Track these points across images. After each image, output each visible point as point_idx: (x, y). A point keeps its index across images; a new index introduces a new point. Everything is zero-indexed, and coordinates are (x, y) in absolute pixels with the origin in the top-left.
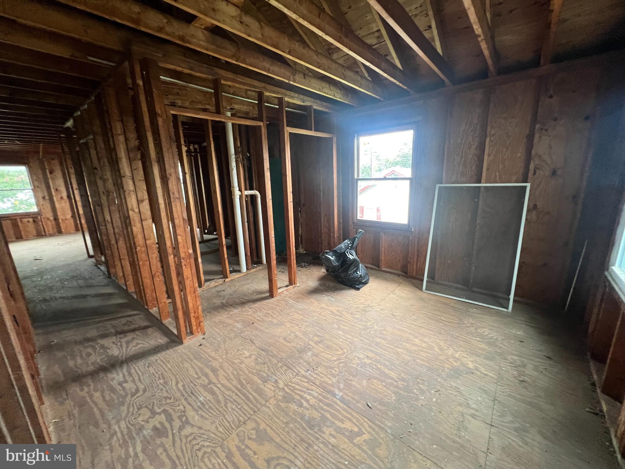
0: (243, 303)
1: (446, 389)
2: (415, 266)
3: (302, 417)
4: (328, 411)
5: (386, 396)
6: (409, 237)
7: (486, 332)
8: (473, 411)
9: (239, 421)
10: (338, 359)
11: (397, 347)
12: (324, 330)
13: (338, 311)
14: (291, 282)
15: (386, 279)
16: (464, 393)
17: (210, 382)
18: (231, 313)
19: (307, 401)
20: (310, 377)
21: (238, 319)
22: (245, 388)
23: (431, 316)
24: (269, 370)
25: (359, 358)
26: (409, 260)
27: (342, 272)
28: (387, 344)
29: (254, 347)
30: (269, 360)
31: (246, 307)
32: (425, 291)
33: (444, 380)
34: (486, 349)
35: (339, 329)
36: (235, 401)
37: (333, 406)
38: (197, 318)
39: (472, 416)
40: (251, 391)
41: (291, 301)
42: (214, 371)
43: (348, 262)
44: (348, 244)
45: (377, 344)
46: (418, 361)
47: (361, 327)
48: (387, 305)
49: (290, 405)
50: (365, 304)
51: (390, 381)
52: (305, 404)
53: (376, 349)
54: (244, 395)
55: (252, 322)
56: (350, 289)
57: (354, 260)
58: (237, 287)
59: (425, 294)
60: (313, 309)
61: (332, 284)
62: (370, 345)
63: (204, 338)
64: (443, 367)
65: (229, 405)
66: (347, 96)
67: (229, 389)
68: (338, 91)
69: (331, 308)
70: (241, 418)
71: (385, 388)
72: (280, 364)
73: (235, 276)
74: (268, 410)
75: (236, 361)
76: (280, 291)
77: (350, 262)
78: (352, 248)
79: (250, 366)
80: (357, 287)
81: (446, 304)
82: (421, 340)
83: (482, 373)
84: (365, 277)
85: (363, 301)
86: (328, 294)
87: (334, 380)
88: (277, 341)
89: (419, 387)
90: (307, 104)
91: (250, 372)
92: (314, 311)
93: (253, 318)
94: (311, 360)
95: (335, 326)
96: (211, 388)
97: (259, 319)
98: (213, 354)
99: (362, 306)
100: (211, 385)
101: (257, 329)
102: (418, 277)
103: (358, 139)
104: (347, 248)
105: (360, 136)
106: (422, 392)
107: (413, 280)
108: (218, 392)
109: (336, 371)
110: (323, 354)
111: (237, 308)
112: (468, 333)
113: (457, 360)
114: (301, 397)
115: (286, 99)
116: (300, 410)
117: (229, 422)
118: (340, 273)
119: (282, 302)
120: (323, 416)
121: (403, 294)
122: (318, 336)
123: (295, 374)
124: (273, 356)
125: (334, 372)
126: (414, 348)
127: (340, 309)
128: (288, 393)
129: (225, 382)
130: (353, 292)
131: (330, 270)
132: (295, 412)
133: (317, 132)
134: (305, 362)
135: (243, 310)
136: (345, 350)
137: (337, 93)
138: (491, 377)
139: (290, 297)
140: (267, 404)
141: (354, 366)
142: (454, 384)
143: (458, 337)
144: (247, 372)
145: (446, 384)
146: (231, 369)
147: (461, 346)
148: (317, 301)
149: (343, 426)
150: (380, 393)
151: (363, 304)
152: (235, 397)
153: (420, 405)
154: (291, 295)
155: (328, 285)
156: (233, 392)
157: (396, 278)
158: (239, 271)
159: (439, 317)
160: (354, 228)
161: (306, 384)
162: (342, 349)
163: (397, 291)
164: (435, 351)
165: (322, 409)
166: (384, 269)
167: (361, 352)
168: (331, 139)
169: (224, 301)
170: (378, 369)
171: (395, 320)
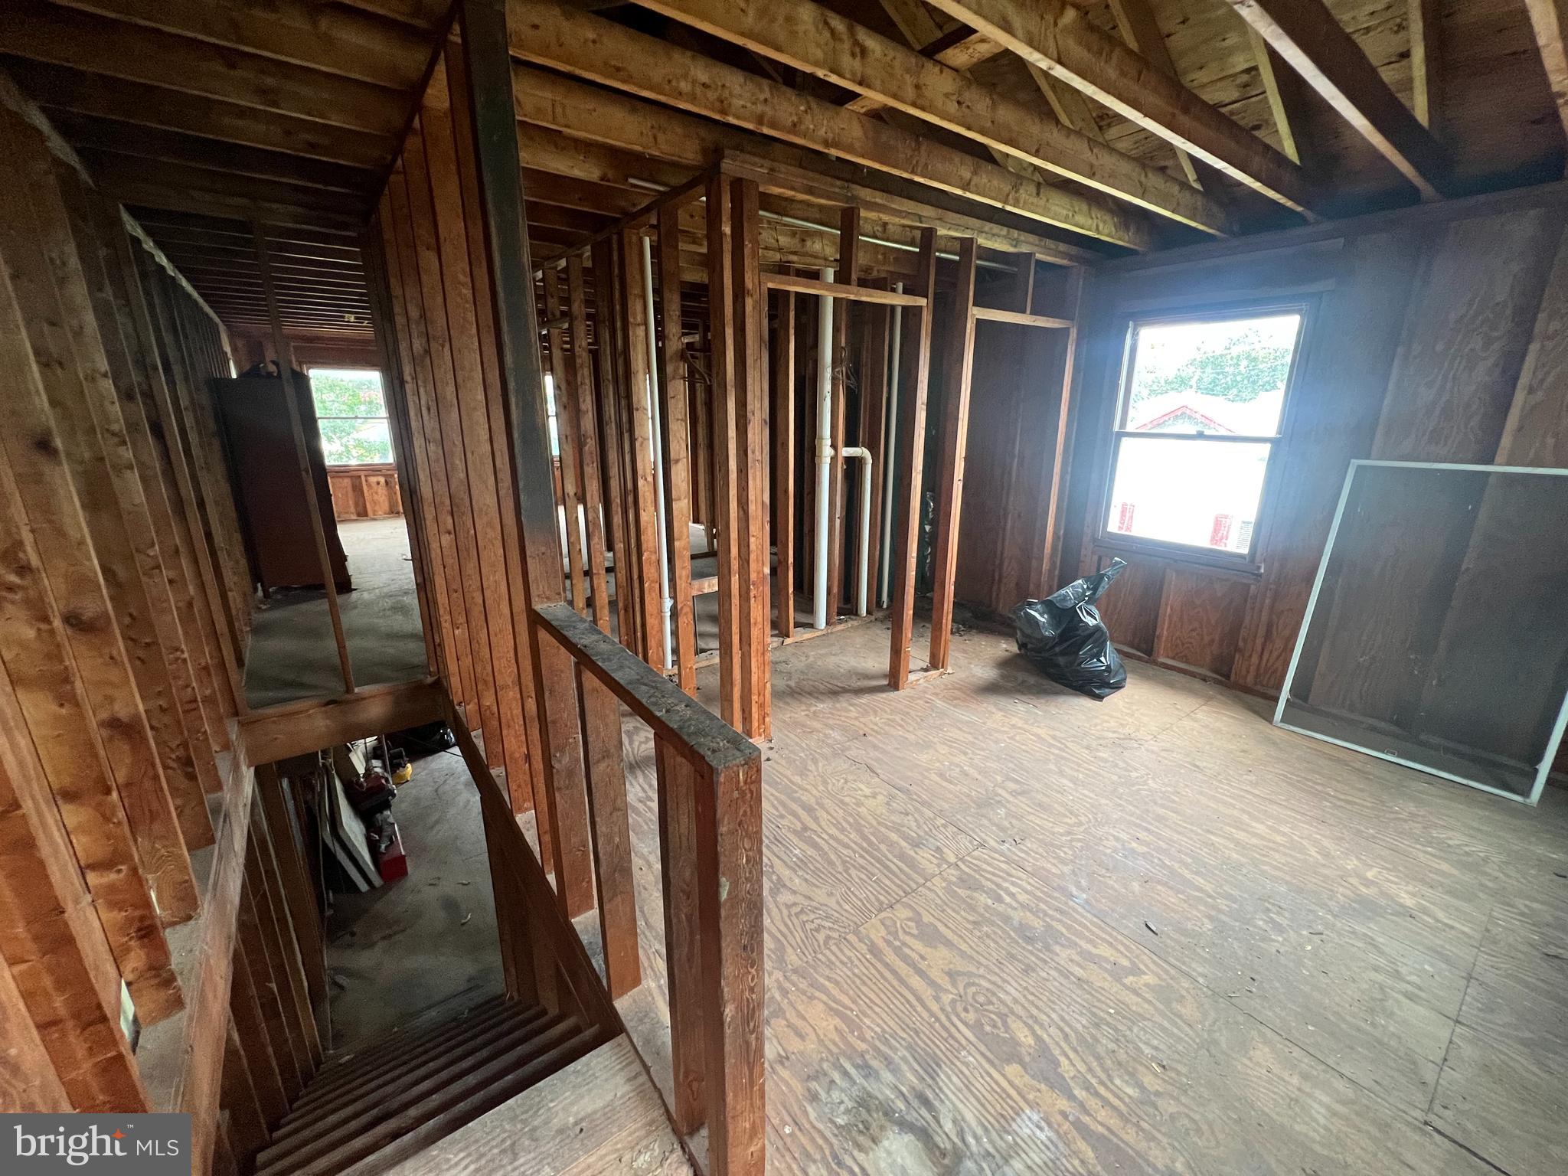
0: (835, 693)
1: (1339, 934)
2: (1255, 659)
3: (1007, 919)
4: (1060, 921)
5: (1188, 919)
6: (1248, 586)
7: (1456, 839)
8: (1410, 988)
9: (881, 903)
10: (1069, 833)
11: (1208, 831)
12: (1027, 772)
13: (1054, 738)
14: (936, 662)
15: (1171, 685)
16: (1387, 950)
17: (805, 828)
18: (813, 709)
19: (1012, 895)
20: (1009, 853)
21: (831, 722)
22: (878, 850)
23: (1298, 781)
24: (919, 827)
25: (1117, 839)
26: (1241, 644)
27: (1063, 653)
28: (1185, 822)
29: (877, 779)
30: (916, 809)
31: (843, 702)
32: (1280, 725)
33: (1335, 916)
34: (1454, 876)
35: (1061, 773)
36: (863, 867)
37: (1068, 913)
38: (762, 706)
39: (1408, 996)
40: (890, 856)
41: (939, 703)
42: (810, 810)
43: (1079, 632)
44: (1084, 592)
45: (1159, 818)
46: (1265, 868)
47: (1115, 778)
48: (1178, 742)
49: (976, 895)
50: (1119, 733)
51: (1197, 894)
52: (1008, 899)
53: (1156, 827)
54: (879, 861)
55: (862, 733)
56: (1076, 695)
57: (1097, 628)
58: (811, 659)
59: (1279, 729)
60: (995, 726)
61: (1032, 680)
62: (1143, 819)
63: (771, 749)
64: (1332, 891)
65: (853, 871)
66: (1127, 228)
67: (847, 846)
68: (1107, 217)
69: (1035, 730)
70: (882, 898)
71: (1185, 906)
72: (940, 822)
73: (805, 635)
74: (932, 895)
75: (847, 800)
76: (912, 677)
77: (1088, 632)
78: (1091, 600)
79: (878, 812)
80: (1097, 691)
81: (1338, 760)
82: (1270, 828)
83: (1438, 921)
84: (1117, 673)
85: (1113, 724)
86: (1024, 698)
87: (1066, 869)
88: (926, 777)
89: (1271, 918)
90: (1024, 249)
91: (879, 823)
92: (997, 731)
93: (862, 726)
94: (1006, 824)
95: (1052, 767)
96: (810, 837)
97: (876, 728)
98: (797, 779)
99: (1111, 735)
100: (809, 833)
101: (875, 747)
102: (1258, 688)
103: (1135, 335)
104: (1080, 597)
105: (1142, 326)
106: (1279, 928)
107: (1243, 695)
108: (826, 847)
109: (1065, 853)
110: (1032, 818)
111: (823, 701)
112: (1401, 833)
113: (1368, 883)
114: (998, 886)
115: (982, 241)
116: (1001, 908)
117: (860, 900)
118: (1056, 655)
119: (920, 702)
120: (1048, 927)
121: (1218, 724)
122: (1016, 781)
123: (976, 843)
124: (923, 803)
125: (1062, 854)
126: (1254, 841)
127: (1058, 733)
128: (966, 873)
129: (833, 831)
130: (1086, 702)
131: (1029, 646)
132: (987, 907)
133: (1035, 317)
134: (994, 824)
135: (838, 705)
136: (1083, 819)
137: (1105, 222)
138: (1464, 933)
139: (937, 694)
140: (928, 884)
141: (1108, 851)
142: (1361, 929)
143: (1374, 837)
144: (874, 823)
145: (1339, 925)
146: (841, 812)
147: (1381, 857)
148: (1000, 710)
149: (1094, 951)
150: (1177, 912)
151: (1114, 732)
152: (861, 861)
153: (1274, 950)
154: (938, 691)
155: (1020, 679)
156: (855, 852)
157: (1197, 684)
158: (811, 626)
159: (1319, 788)
160: (1093, 553)
161: (1003, 866)
162: (1076, 816)
163: (1200, 715)
164: (1310, 856)
165: (1046, 914)
166: (1162, 660)
167: (1122, 827)
168: (1065, 332)
169: (792, 684)
170: (1164, 866)
171: (1200, 776)
